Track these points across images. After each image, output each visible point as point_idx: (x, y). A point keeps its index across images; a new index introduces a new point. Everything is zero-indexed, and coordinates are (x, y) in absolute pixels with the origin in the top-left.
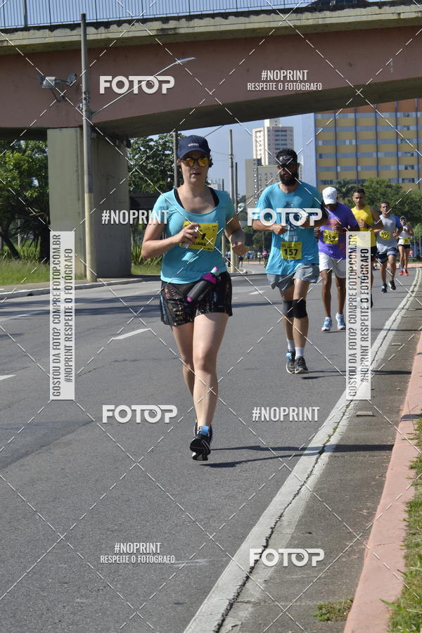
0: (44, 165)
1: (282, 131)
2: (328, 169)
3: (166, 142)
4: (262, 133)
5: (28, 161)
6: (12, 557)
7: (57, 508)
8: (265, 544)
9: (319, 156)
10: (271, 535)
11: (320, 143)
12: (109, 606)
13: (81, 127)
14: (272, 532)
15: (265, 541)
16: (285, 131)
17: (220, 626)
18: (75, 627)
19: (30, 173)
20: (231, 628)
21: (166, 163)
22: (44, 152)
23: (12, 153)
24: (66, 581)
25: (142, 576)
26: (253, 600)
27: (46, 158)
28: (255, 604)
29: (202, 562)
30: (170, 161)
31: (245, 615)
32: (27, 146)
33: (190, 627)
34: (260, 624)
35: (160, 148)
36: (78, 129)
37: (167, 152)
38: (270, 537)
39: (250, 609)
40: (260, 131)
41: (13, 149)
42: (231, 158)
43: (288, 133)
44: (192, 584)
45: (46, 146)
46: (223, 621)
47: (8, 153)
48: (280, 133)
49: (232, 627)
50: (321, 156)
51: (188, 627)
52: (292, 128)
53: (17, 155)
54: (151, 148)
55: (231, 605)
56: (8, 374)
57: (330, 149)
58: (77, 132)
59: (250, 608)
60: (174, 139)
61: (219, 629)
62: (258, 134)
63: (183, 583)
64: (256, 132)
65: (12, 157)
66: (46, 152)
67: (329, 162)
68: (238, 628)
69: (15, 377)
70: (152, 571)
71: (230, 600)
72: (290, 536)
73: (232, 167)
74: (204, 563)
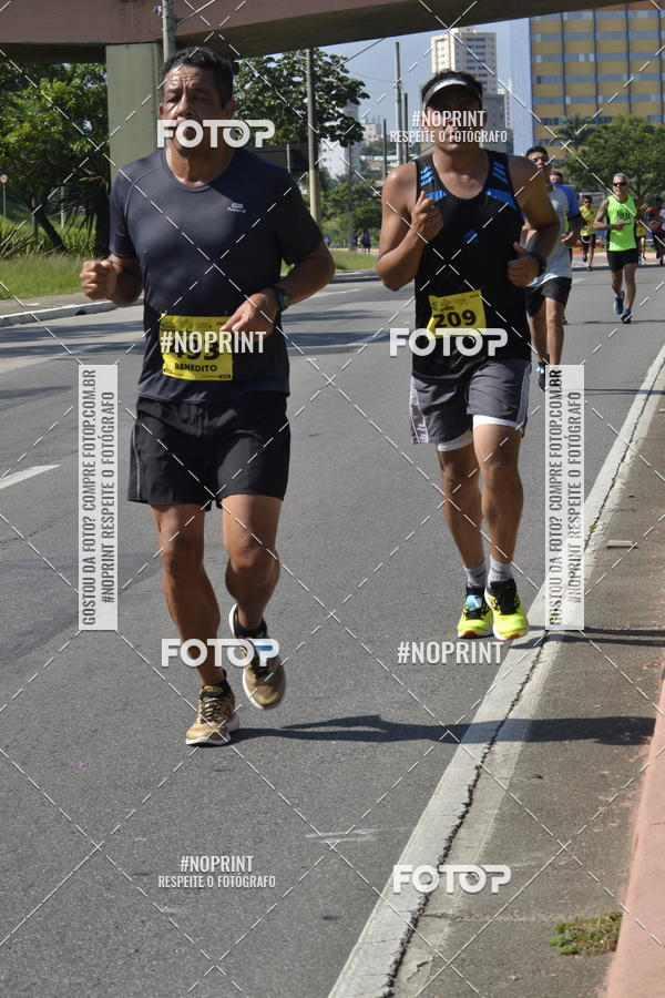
0: (102, 102)
1: (477, 40)
2: (550, 100)
3: (295, 62)
4: (446, 42)
5: (76, 95)
6: (58, 822)
7: (129, 724)
8: (467, 800)
9: (537, 80)
10: (476, 780)
11: (539, 59)
12: (215, 921)
13: (160, 42)
14: (478, 776)
15: (467, 794)
16: (483, 40)
17: (399, 963)
18: (162, 963)
19: (79, 114)
20: (416, 969)
21: (294, 95)
22: (101, 79)
23: (51, 81)
24: (146, 870)
25: (269, 862)
26: (450, 912)
27: (105, 89)
28: (454, 919)
29: (366, 834)
30: (301, 93)
31: (438, 942)
32: (74, 71)
33: (349, 967)
34: (464, 960)
35: (285, 73)
36: (155, 46)
37: (296, 79)
38: (474, 786)
39: (447, 930)
40: (443, 40)
41: (52, 76)
42: (398, 88)
43: (487, 43)
44: (351, 879)
45: (105, 71)
46: (403, 953)
47: (44, 82)
48: (475, 43)
49: (419, 966)
50: (539, 80)
51: (346, 967)
52: (494, 34)
53: (57, 84)
54: (269, 72)
55: (415, 922)
56: (47, 463)
57: (554, 69)
58: (152, 50)
59: (446, 928)
60: (307, 59)
61: (397, 970)
62: (440, 45)
63: (336, 877)
64: (437, 41)
65: (49, 90)
66: (104, 81)
67: (553, 89)
68: (428, 967)
69: (59, 470)
70: (286, 853)
71: (413, 913)
72: (507, 782)
73: (399, 101)
74: (369, 837)
